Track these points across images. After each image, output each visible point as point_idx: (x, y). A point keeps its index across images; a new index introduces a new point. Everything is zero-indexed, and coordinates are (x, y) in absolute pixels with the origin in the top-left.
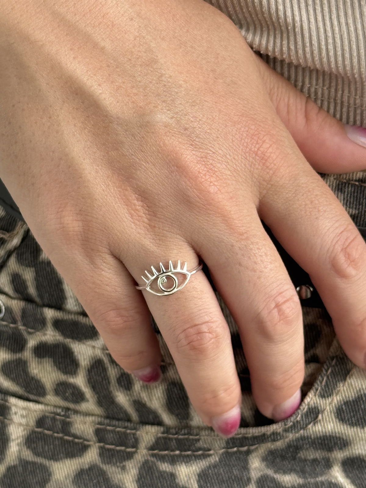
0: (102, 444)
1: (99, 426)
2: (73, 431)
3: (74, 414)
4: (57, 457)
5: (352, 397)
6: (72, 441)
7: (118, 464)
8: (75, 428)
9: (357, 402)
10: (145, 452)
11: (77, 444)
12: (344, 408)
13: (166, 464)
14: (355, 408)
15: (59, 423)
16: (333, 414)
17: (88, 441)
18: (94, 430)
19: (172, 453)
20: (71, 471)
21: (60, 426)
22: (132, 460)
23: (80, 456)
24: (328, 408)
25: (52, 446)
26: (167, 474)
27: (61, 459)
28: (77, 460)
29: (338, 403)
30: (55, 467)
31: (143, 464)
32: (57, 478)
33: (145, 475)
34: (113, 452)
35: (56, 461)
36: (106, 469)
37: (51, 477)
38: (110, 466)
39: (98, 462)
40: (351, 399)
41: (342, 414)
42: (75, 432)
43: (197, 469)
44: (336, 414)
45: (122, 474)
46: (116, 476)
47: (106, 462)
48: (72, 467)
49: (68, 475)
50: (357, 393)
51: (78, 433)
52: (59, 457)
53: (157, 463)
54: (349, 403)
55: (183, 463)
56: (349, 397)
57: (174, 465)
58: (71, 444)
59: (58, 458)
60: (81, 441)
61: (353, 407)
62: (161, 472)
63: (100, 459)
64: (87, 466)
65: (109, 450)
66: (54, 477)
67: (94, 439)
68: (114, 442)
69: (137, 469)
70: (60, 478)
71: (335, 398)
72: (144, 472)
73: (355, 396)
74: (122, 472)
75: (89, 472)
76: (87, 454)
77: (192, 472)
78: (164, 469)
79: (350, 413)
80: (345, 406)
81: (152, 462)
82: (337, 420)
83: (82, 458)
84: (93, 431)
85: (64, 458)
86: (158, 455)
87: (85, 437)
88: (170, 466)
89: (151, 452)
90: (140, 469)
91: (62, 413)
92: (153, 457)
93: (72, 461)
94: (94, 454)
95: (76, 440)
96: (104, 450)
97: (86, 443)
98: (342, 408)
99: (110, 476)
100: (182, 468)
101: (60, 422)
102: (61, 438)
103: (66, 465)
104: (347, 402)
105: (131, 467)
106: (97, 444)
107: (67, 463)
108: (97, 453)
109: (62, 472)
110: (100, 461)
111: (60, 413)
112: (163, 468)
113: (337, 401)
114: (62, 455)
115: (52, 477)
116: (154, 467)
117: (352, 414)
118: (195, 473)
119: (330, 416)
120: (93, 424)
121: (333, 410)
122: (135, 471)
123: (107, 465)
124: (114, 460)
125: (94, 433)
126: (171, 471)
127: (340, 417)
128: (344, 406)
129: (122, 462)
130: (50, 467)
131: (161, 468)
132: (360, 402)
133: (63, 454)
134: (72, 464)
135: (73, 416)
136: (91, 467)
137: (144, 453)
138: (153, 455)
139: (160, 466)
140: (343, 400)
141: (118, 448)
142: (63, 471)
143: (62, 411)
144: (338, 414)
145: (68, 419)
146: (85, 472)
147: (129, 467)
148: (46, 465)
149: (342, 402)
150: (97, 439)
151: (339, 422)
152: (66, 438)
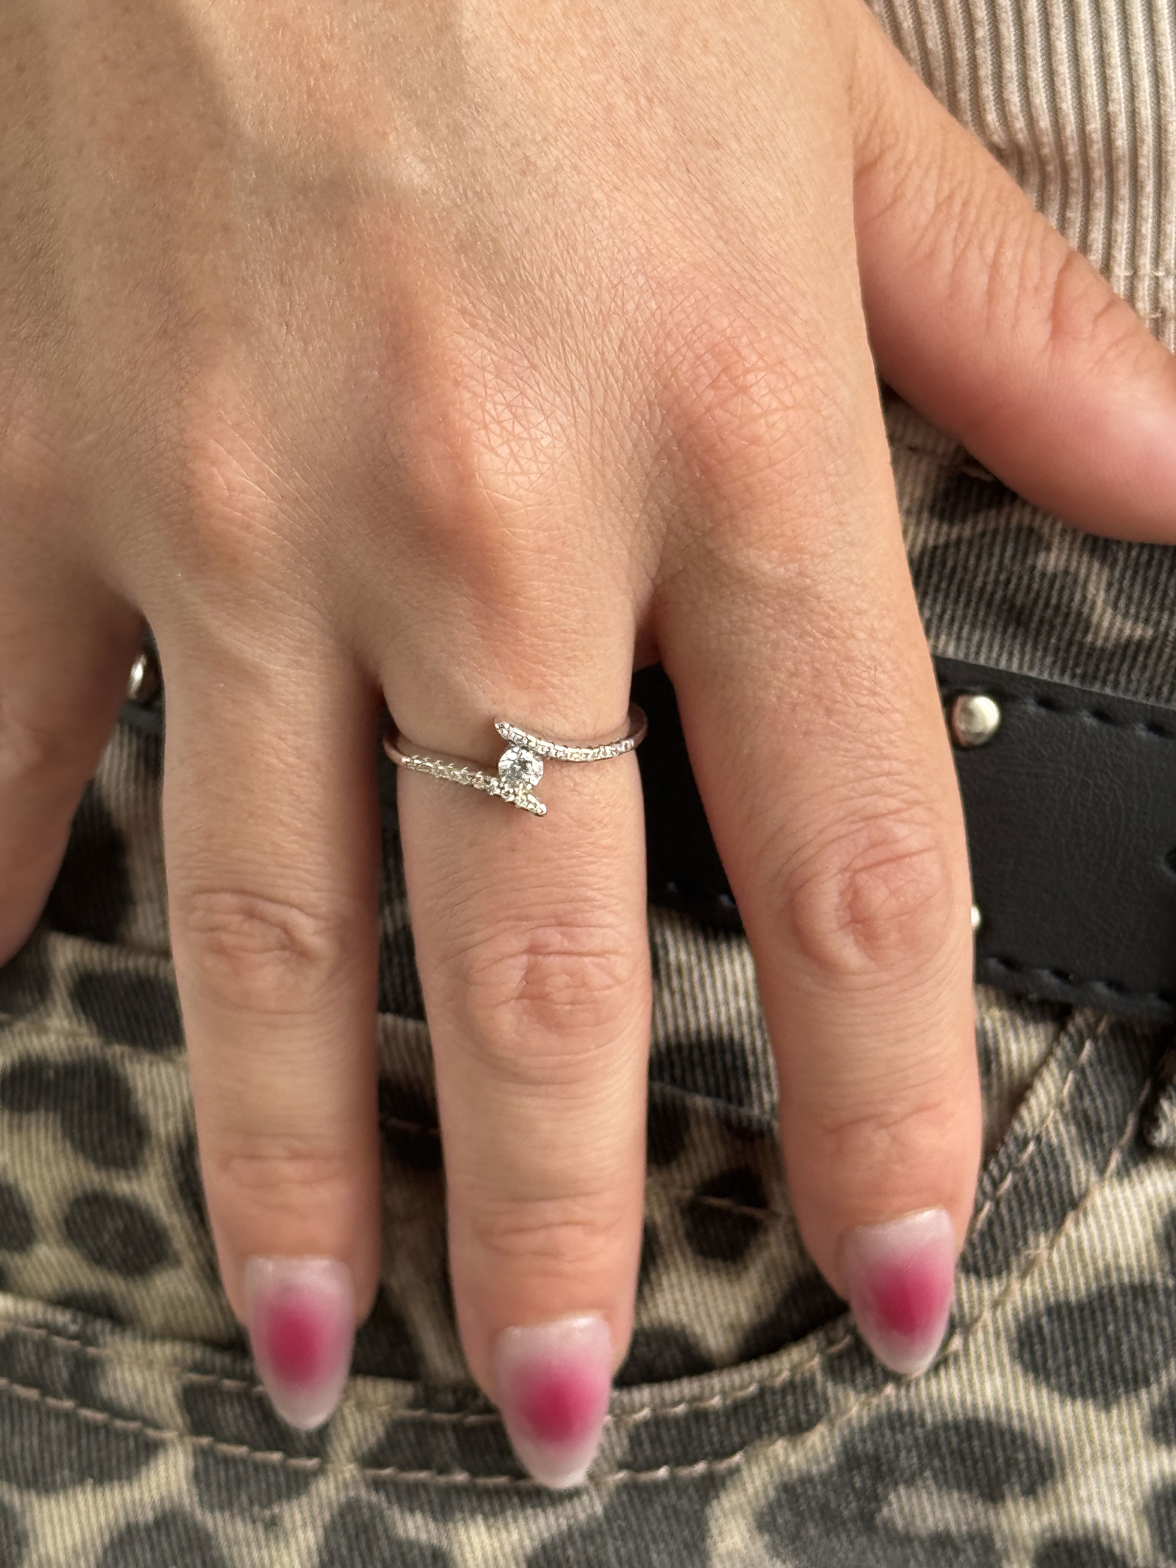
0: (205, 1441)
1: (195, 1377)
2: (105, 1390)
3: (112, 1332)
4: (49, 1480)
5: (1077, 1288)
6: (106, 1427)
7: (256, 1509)
8: (115, 1381)
9: (1093, 1313)
10: (349, 1470)
11: (124, 1435)
12: (1046, 1330)
13: (419, 1517)
14: (1084, 1331)
15: (61, 1361)
16: (1004, 1345)
17: (157, 1427)
18: (179, 1390)
19: (442, 1480)
20: (95, 1528)
21: (65, 1374)
22: (304, 1499)
23: (129, 1478)
24: (987, 1315)
25: (35, 1441)
26: (422, 1554)
27: (64, 1486)
28: (117, 1491)
29: (1025, 1306)
30: (41, 1511)
31: (342, 1515)
32: (47, 1554)
33: (344, 1551)
34: (241, 1468)
35: (47, 1491)
36: (215, 1525)
37: (25, 1551)
38: (227, 1515)
39: (187, 1501)
40: (1073, 1298)
41: (1037, 1347)
42: (113, 1394)
43: (527, 1542)
44: (1016, 1345)
45: (268, 1546)
46: (245, 1550)
47: (215, 1501)
48: (98, 1516)
49: (84, 1543)
50: (1097, 1278)
51: (125, 1398)
52: (58, 1478)
53: (387, 1513)
54: (1064, 1312)
55: (480, 1518)
56: (1066, 1291)
57: (445, 1521)
58: (102, 1433)
59: (54, 1482)
60: (134, 1426)
61: (1078, 1327)
62: (400, 1544)
63: (195, 1491)
64: (150, 1516)
65: (227, 1461)
66: (38, 1550)
67: (179, 1420)
68: (247, 1435)
69: (320, 1531)
70: (56, 1550)
71: (1016, 1286)
72: (343, 1541)
73: (1088, 1289)
74: (267, 1539)
75: (154, 1535)
76: (152, 1473)
77: (508, 1549)
78: (412, 1534)
79: (1066, 1349)
80: (1051, 1321)
81: (371, 1507)
82: (1018, 1368)
83: (136, 1485)
84: (176, 1395)
85: (73, 1483)
86: (396, 1485)
87: (147, 1414)
88: (432, 1525)
89: (371, 1472)
90: (330, 1530)
91: (73, 1328)
92: (377, 1490)
93: (99, 1496)
94: (177, 1473)
95: (119, 1424)
96: (211, 1461)
97: (151, 1433)
98: (1040, 1328)
99: (225, 1551)
100: (473, 1532)
101: (66, 1360)
102: (68, 1416)
103: (77, 1507)
104: (1059, 1306)
105: (299, 1523)
106: (189, 1440)
107: (80, 1497)
108: (187, 1470)
109: (63, 1534)
110: (196, 1498)
111: (65, 1326)
112: (406, 1531)
113: (1024, 1297)
114: (66, 1472)
115: (27, 1546)
116: (380, 1528)
117: (1071, 1351)
118: (519, 1552)
119: (993, 1349)
120: (175, 1370)
121: (1007, 1330)
122: (311, 1534)
123: (218, 1515)
124: (244, 1498)
125: (178, 1400)
126: (435, 1541)
127: (1027, 1356)
128: (1044, 1320)
129: (269, 1504)
130: (23, 1513)
131: (401, 1532)
132: (1103, 1310)
133: (71, 1469)
134: (101, 1505)
135: (109, 1339)
136: (164, 1517)
137: (348, 1475)
138: (377, 1485)
139: (399, 1524)
140: (1046, 1297)
141: (259, 1456)
142: (66, 1529)
143: (74, 1321)
144: (1022, 1345)
145: (91, 1351)
146: (143, 1534)
147: (294, 1522)
148: (13, 1507)
149: (1042, 1305)
150: (188, 1420)
151: (1025, 1375)
152: (87, 1413)
